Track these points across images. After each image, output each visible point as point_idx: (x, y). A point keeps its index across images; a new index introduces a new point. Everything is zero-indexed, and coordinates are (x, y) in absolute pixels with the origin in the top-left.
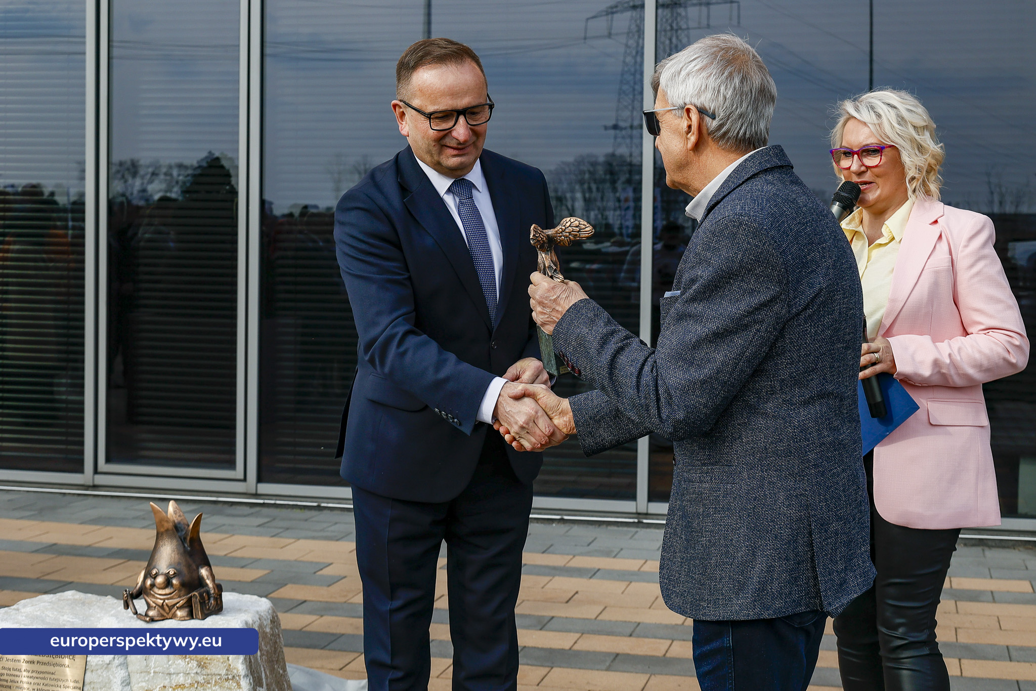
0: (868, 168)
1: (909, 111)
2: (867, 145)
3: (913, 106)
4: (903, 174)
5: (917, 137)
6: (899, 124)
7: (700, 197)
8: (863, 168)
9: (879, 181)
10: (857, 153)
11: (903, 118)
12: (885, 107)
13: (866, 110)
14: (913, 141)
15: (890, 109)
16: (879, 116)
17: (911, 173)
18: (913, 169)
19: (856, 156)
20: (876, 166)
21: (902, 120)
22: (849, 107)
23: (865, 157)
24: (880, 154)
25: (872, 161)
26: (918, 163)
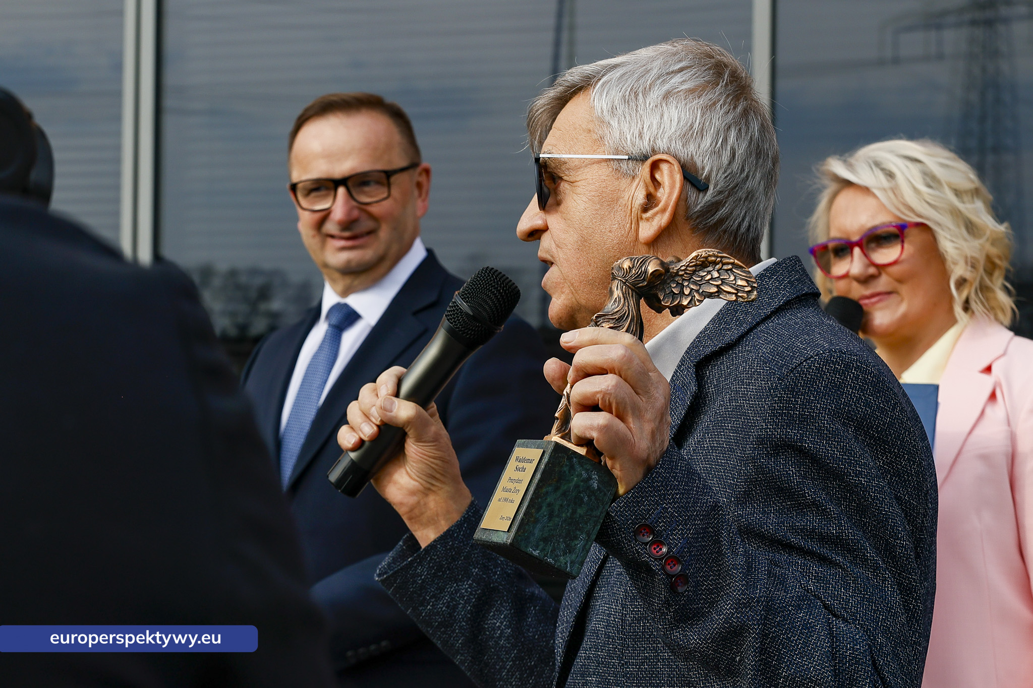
0: (881, 268)
1: (943, 165)
2: (875, 228)
3: (948, 158)
4: (944, 275)
5: (960, 206)
6: (929, 186)
7: (663, 338)
8: (872, 270)
9: (904, 289)
10: (859, 244)
11: (934, 178)
12: (901, 163)
13: (867, 169)
14: (956, 214)
15: (909, 164)
16: (890, 175)
17: (958, 270)
18: (962, 263)
19: (857, 251)
20: (895, 263)
21: (931, 180)
22: (837, 167)
23: (874, 250)
24: (900, 240)
25: (886, 255)
26: (969, 253)
